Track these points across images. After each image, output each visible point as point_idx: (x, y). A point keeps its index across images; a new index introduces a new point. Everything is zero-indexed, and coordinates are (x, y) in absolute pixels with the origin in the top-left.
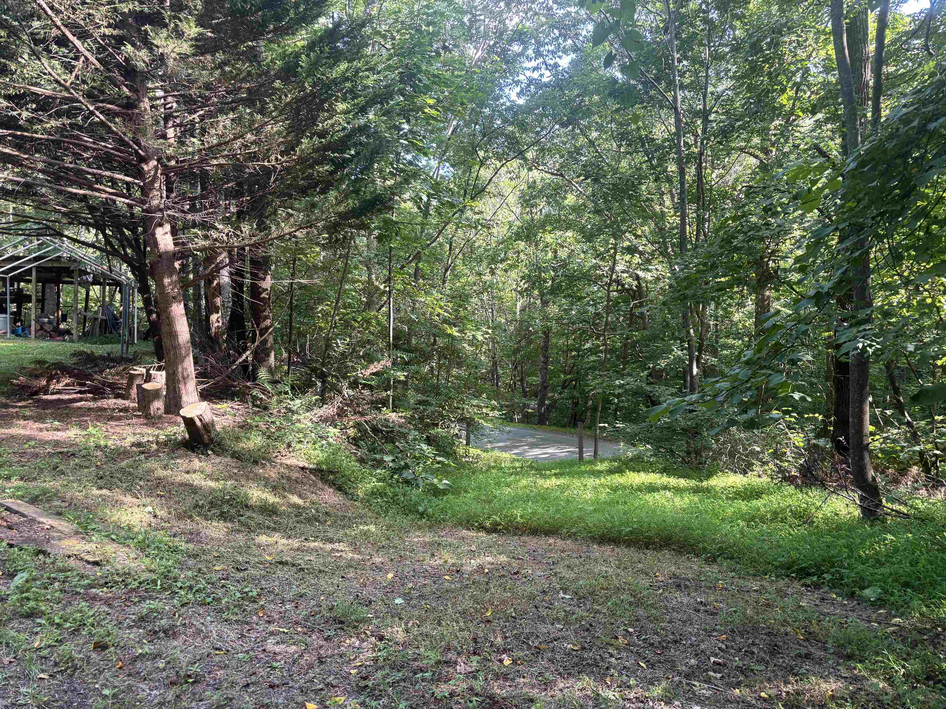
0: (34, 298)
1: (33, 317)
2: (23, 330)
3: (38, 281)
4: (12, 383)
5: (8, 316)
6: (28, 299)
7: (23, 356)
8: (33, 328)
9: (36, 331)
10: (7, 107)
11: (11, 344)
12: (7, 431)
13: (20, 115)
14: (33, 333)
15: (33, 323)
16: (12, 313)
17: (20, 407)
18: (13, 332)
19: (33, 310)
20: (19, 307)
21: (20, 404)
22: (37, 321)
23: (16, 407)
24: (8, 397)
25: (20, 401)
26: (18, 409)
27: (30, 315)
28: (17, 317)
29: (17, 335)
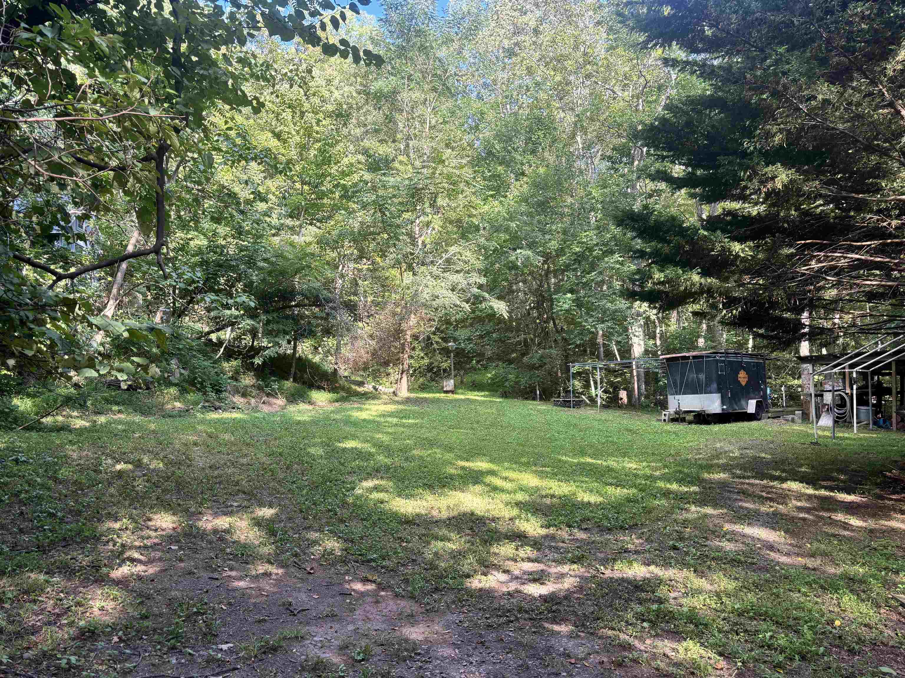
0: (894, 391)
1: (894, 409)
2: (884, 422)
3: (897, 373)
4: (885, 476)
5: (870, 408)
6: (888, 391)
7: (889, 448)
8: (894, 420)
9: (897, 423)
10: (878, 220)
11: (874, 436)
12: (886, 523)
13: (889, 224)
14: (894, 425)
15: (894, 415)
16: (873, 405)
17: (896, 500)
18: (875, 423)
19: (894, 403)
20: (879, 400)
21: (894, 497)
22: (897, 414)
23: (892, 499)
24: (882, 489)
25: (894, 493)
26: (893, 502)
27: (891, 407)
28: (878, 408)
29: (880, 427)
